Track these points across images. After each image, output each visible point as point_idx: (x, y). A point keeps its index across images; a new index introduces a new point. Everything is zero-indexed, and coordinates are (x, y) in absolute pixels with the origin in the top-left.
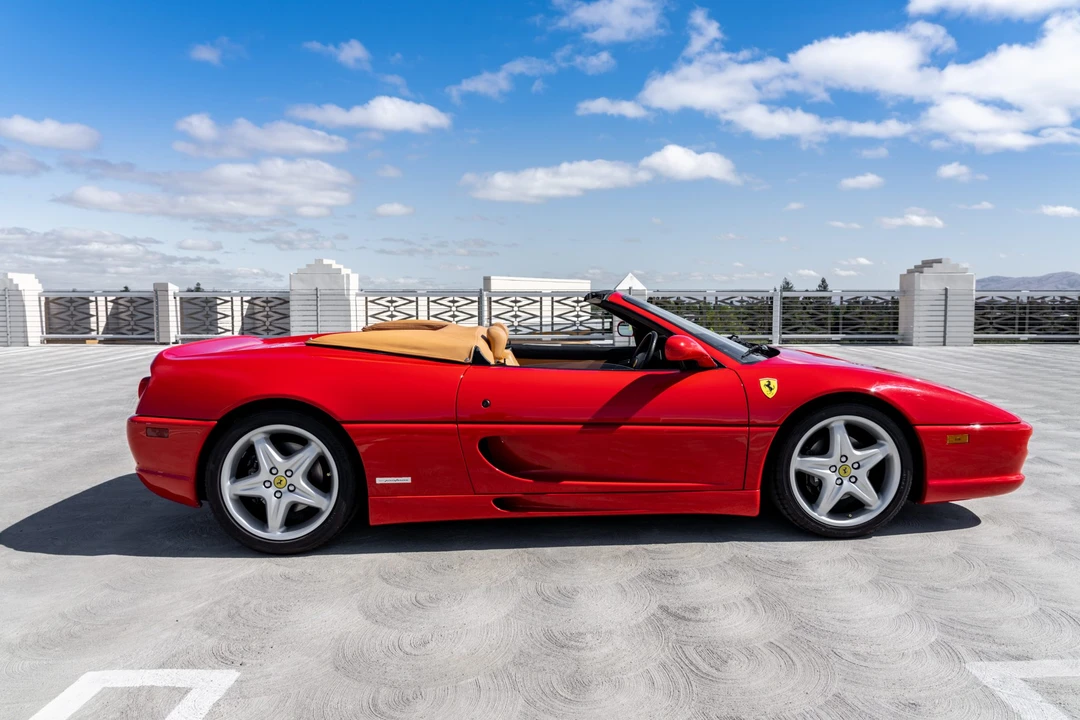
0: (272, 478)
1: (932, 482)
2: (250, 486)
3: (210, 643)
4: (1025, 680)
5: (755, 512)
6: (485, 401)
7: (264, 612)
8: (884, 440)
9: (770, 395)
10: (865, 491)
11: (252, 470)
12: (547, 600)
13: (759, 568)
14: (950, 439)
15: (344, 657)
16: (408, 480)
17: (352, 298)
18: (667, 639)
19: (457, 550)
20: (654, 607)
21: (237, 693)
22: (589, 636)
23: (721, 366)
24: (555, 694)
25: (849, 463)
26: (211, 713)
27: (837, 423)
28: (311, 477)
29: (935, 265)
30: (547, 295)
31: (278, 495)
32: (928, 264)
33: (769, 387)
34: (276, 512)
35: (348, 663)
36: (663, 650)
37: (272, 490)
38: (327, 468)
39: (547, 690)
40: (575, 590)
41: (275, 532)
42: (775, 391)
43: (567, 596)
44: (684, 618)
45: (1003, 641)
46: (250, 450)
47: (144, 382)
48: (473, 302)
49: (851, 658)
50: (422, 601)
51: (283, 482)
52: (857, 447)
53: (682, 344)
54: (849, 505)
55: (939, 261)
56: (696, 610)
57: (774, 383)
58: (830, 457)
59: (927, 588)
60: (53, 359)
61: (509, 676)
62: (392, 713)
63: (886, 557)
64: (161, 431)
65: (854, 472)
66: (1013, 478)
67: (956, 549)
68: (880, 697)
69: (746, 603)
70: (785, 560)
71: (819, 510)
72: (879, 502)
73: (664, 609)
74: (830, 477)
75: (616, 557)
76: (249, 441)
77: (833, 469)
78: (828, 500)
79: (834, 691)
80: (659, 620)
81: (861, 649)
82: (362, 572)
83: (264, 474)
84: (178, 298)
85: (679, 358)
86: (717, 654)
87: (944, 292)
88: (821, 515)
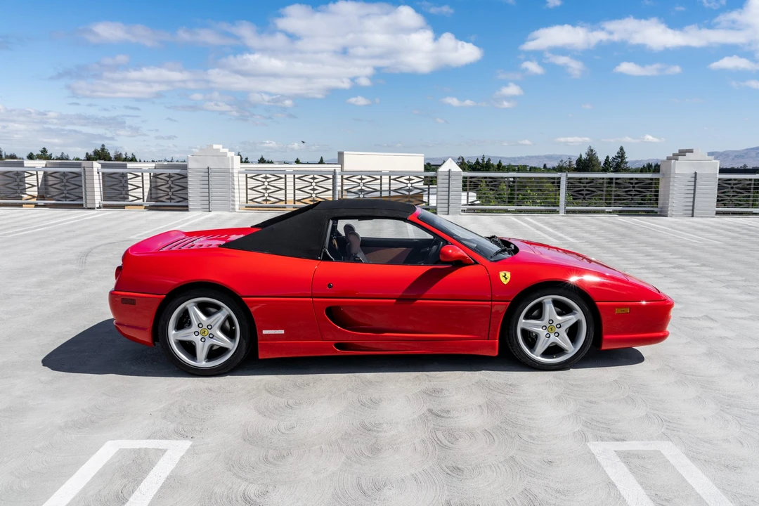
0: (199, 330)
1: (605, 337)
2: (186, 335)
3: (172, 426)
4: (615, 451)
5: (496, 353)
6: (329, 285)
7: (200, 409)
8: (577, 310)
9: (505, 282)
10: (564, 341)
11: (187, 324)
12: (364, 405)
13: (492, 388)
14: (618, 311)
15: (248, 434)
16: (282, 332)
17: (236, 175)
18: (428, 427)
19: (312, 374)
20: (425, 409)
21: (192, 452)
22: (385, 425)
23: (476, 263)
24: (362, 454)
25: (554, 324)
26: (180, 461)
27: (548, 300)
28: (223, 329)
29: (687, 154)
30: (386, 174)
31: (203, 340)
32: (683, 153)
33: (505, 277)
34: (202, 351)
35: (251, 438)
36: (425, 433)
37: (199, 337)
38: (232, 323)
39: (358, 452)
40: (380, 399)
41: (202, 363)
42: (508, 280)
43: (375, 403)
44: (440, 416)
45: (615, 431)
46: (186, 313)
47: (119, 269)
48: (329, 179)
49: (527, 439)
50: (291, 405)
51: (206, 333)
52: (560, 314)
53: (450, 251)
54: (554, 350)
55: (691, 151)
56: (448, 412)
57: (508, 275)
58: (542, 320)
59: (587, 401)
60: (9, 221)
61: (338, 445)
62: (275, 462)
63: (572, 382)
64: (130, 301)
65: (557, 330)
66: (662, 334)
67: (616, 378)
68: (534, 458)
69: (478, 408)
70: (510, 383)
71: (535, 353)
72: (573, 348)
73: (430, 411)
74: (542, 333)
75: (409, 380)
76: (185, 307)
77: (544, 328)
78: (541, 346)
79: (511, 455)
80: (426, 417)
81: (534, 434)
82: (255, 387)
83: (194, 328)
84: (100, 173)
85: (449, 260)
86: (453, 435)
87: (694, 176)
88: (537, 356)
